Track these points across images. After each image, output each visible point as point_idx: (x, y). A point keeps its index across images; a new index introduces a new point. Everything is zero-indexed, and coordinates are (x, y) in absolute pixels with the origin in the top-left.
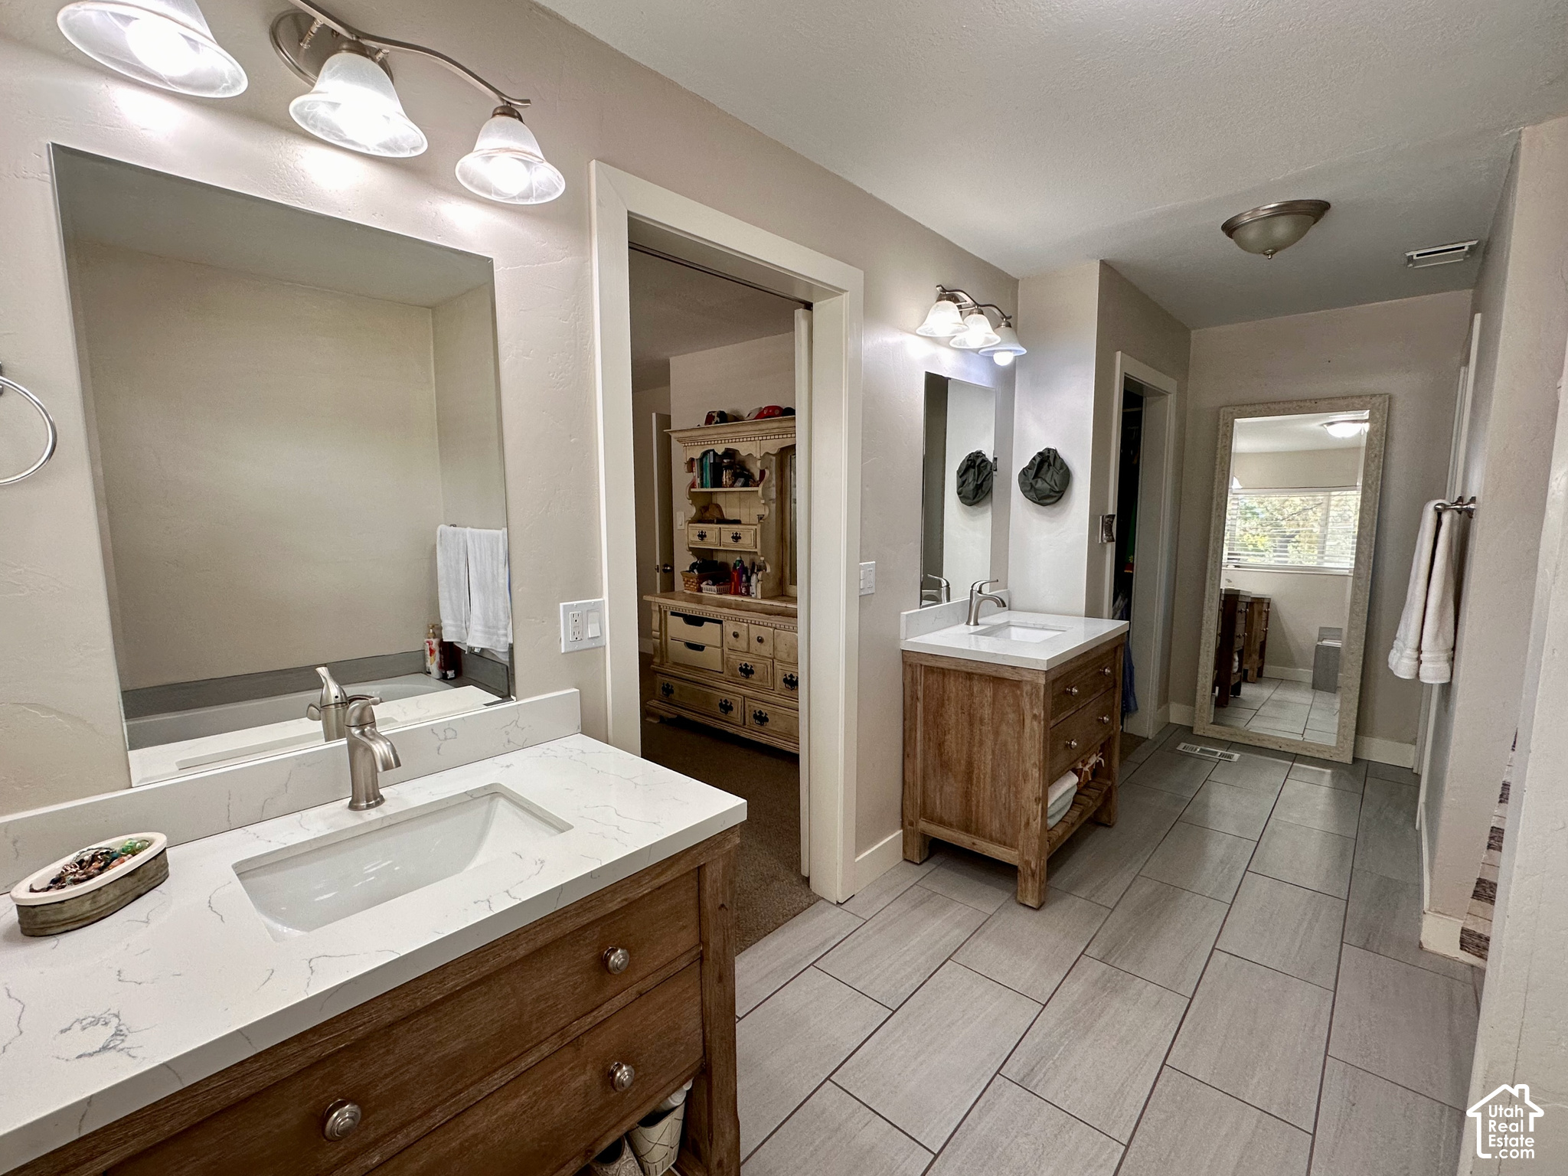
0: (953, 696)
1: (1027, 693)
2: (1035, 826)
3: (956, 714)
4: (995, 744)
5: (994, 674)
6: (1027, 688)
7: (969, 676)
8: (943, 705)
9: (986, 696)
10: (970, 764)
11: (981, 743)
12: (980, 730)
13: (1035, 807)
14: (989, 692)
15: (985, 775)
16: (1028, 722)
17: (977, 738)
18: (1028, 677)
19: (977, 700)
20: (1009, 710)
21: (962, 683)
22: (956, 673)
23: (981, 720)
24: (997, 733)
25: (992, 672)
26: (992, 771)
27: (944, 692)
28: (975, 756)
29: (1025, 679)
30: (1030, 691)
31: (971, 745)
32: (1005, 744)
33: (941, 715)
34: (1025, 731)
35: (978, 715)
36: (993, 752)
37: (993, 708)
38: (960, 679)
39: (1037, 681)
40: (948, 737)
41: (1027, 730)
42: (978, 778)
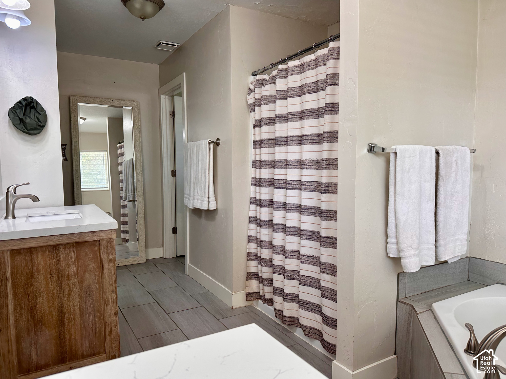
0: (41, 267)
1: (104, 247)
2: (116, 331)
3: (46, 279)
4: (81, 290)
5: (78, 241)
6: (103, 244)
7: (56, 247)
8: (32, 276)
9: (71, 258)
10: (61, 312)
11: (69, 294)
12: (68, 284)
13: (115, 318)
14: (73, 255)
15: (74, 315)
16: (105, 266)
17: (66, 291)
18: (104, 236)
19: (63, 264)
20: (90, 262)
21: (49, 255)
22: (43, 248)
23: (69, 277)
24: (81, 282)
25: (76, 239)
26: (80, 309)
27: (32, 266)
28: (65, 305)
29: (102, 238)
30: (106, 244)
31: (61, 298)
32: (89, 287)
33: (32, 285)
34: (105, 272)
35: (66, 274)
36: (80, 296)
37: (78, 267)
38: (48, 252)
39: (110, 237)
40: (40, 300)
41: (106, 271)
42: (69, 319)
